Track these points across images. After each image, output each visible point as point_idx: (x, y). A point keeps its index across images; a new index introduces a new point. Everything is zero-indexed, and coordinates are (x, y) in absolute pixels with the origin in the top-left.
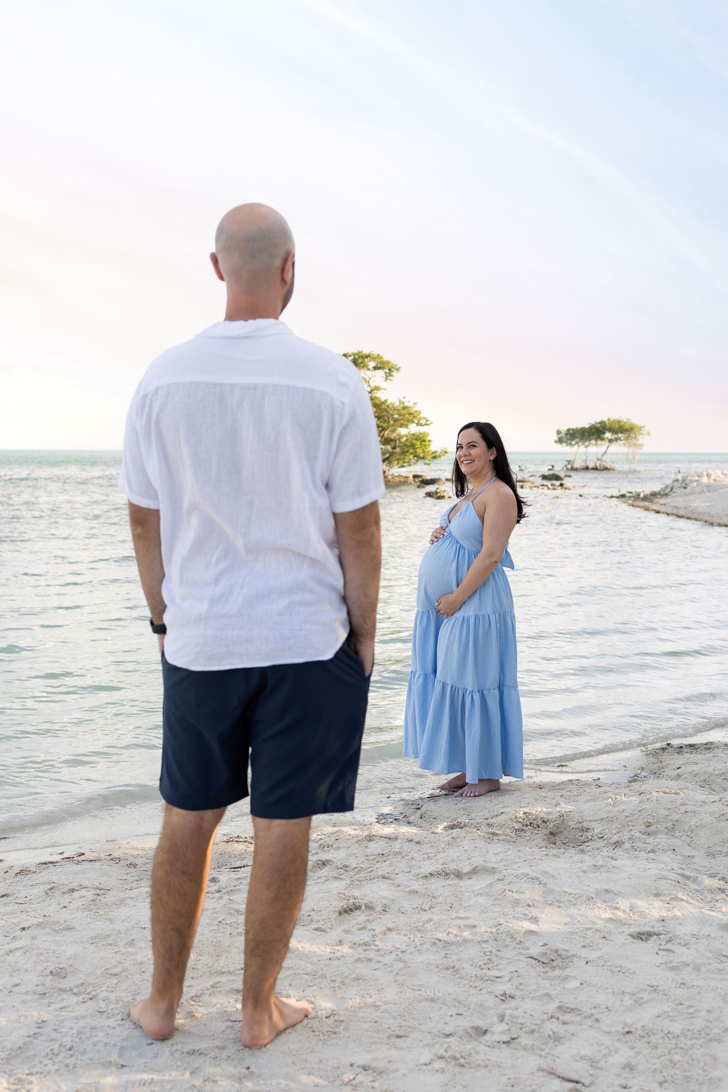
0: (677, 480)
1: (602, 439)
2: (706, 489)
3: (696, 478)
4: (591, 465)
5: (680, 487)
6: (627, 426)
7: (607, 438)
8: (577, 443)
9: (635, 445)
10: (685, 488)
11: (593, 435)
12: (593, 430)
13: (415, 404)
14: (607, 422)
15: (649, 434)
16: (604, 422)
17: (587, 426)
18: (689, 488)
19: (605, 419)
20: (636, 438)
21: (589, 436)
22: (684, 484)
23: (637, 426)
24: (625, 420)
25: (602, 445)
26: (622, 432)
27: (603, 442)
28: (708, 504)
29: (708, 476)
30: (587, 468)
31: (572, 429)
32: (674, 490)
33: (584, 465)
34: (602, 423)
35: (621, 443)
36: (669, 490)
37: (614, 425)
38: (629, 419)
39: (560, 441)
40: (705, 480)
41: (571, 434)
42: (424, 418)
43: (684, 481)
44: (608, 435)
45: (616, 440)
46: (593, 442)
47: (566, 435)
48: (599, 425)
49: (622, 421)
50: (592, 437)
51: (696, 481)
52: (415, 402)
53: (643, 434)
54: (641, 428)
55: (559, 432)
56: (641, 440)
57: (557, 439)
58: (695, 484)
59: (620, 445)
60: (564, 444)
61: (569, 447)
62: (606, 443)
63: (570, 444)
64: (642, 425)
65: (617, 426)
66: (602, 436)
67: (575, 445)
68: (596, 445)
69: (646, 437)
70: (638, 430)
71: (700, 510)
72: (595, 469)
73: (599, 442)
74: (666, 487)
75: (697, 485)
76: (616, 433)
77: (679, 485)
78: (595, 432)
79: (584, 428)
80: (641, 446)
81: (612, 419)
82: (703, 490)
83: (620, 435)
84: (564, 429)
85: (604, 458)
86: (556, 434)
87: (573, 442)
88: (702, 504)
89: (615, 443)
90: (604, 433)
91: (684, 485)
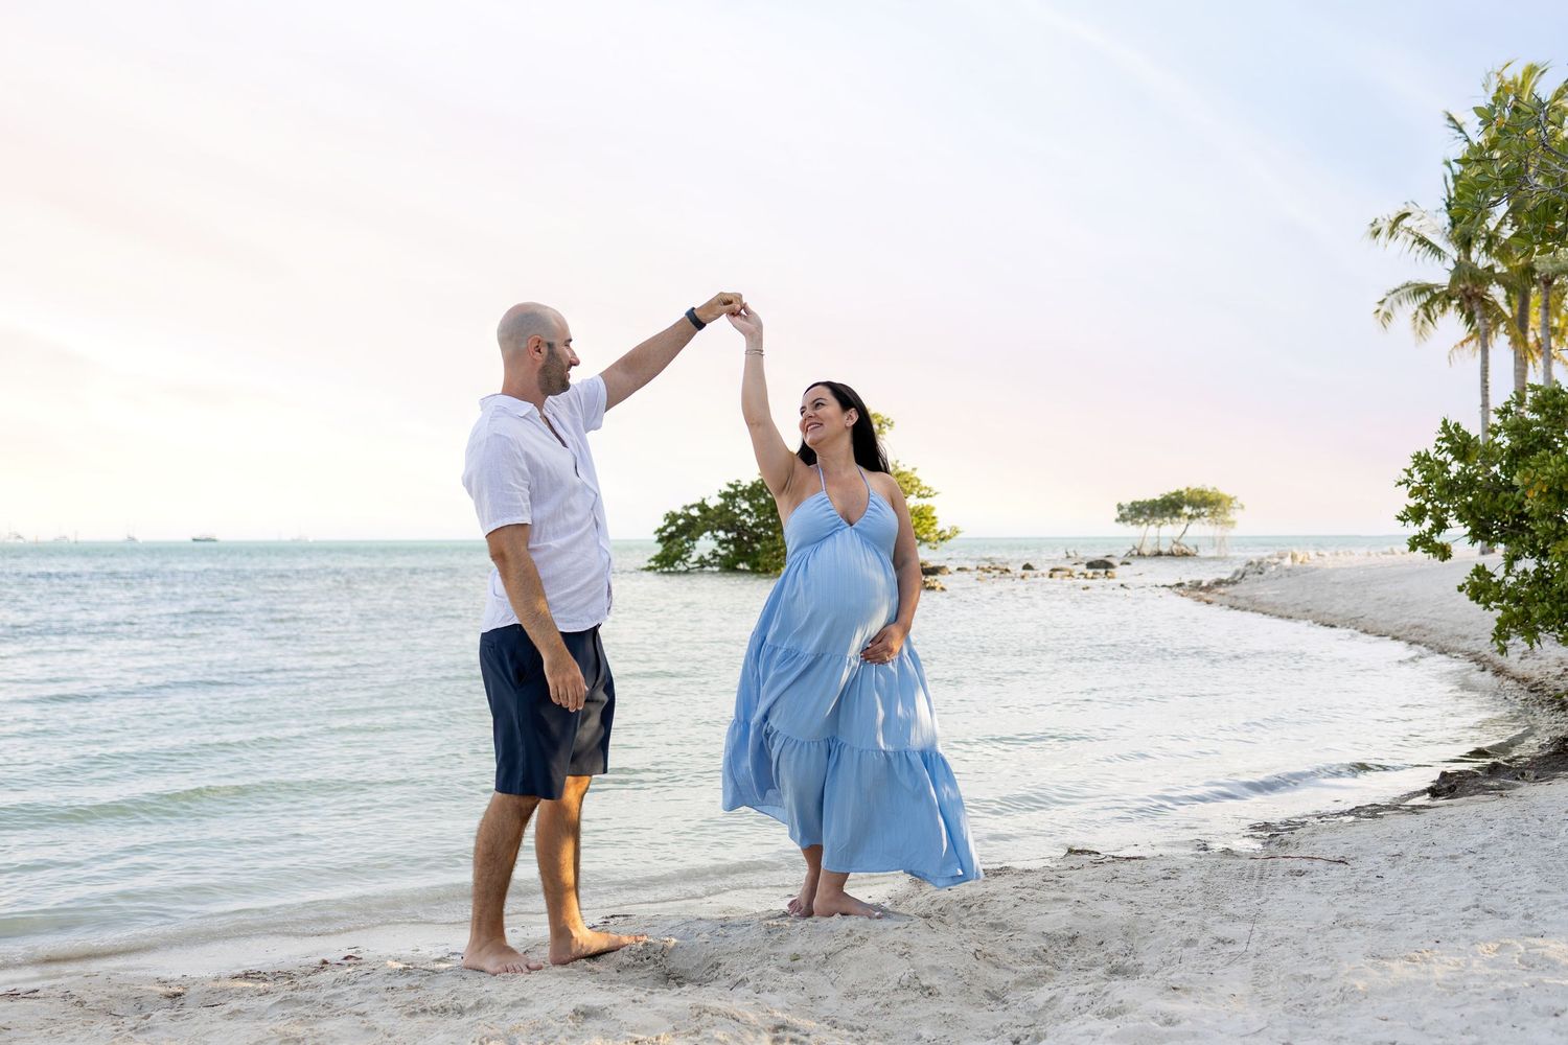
0: (1251, 563)
1: (1179, 516)
2: (1285, 573)
3: (1276, 560)
4: (1165, 550)
5: (1254, 573)
6: (1212, 498)
7: (1185, 514)
8: (1146, 521)
9: (1223, 522)
10: (1261, 573)
11: (1167, 510)
12: (1168, 504)
13: (914, 469)
14: (1185, 494)
15: (1242, 507)
16: (1181, 492)
17: (1158, 498)
18: (1266, 573)
19: (1182, 488)
20: (1224, 512)
21: (1162, 511)
22: (1259, 568)
23: (1225, 497)
24: (1210, 490)
25: (1180, 522)
26: (1205, 507)
27: (1181, 519)
28: (1278, 592)
29: (1294, 557)
30: (1159, 554)
31: (1139, 503)
32: (1246, 577)
33: (1155, 549)
34: (1179, 493)
35: (1205, 520)
36: (1239, 576)
37: (1194, 497)
38: (1215, 489)
39: (1123, 519)
40: (1287, 562)
41: (1136, 509)
42: (926, 488)
43: (1259, 563)
44: (1187, 510)
45: (1198, 516)
46: (1167, 519)
47: (1130, 510)
48: (1174, 497)
49: (1206, 492)
50: (1165, 513)
51: (1275, 564)
52: (914, 466)
53: (1234, 508)
54: (1231, 500)
55: (1120, 507)
56: (1234, 515)
57: (1118, 516)
58: (1274, 567)
59: (1203, 523)
60: (1129, 523)
61: (1135, 527)
62: (1184, 521)
63: (1137, 523)
64: (1232, 496)
65: (1198, 498)
66: (1179, 511)
67: (1143, 523)
68: (1172, 523)
69: (1238, 512)
70: (1227, 502)
71: (1265, 600)
72: (1171, 554)
73: (1176, 519)
74: (1237, 572)
75: (1277, 569)
76: (1199, 507)
77: (1254, 570)
78: (1170, 506)
79: (1155, 501)
80: (1233, 523)
81: (1192, 488)
82: (1281, 576)
83: (1203, 510)
84: (1127, 502)
85: (1181, 541)
86: (1116, 510)
87: (1141, 520)
88: (1270, 593)
89: (1197, 520)
90: (1182, 508)
91: (1259, 570)
